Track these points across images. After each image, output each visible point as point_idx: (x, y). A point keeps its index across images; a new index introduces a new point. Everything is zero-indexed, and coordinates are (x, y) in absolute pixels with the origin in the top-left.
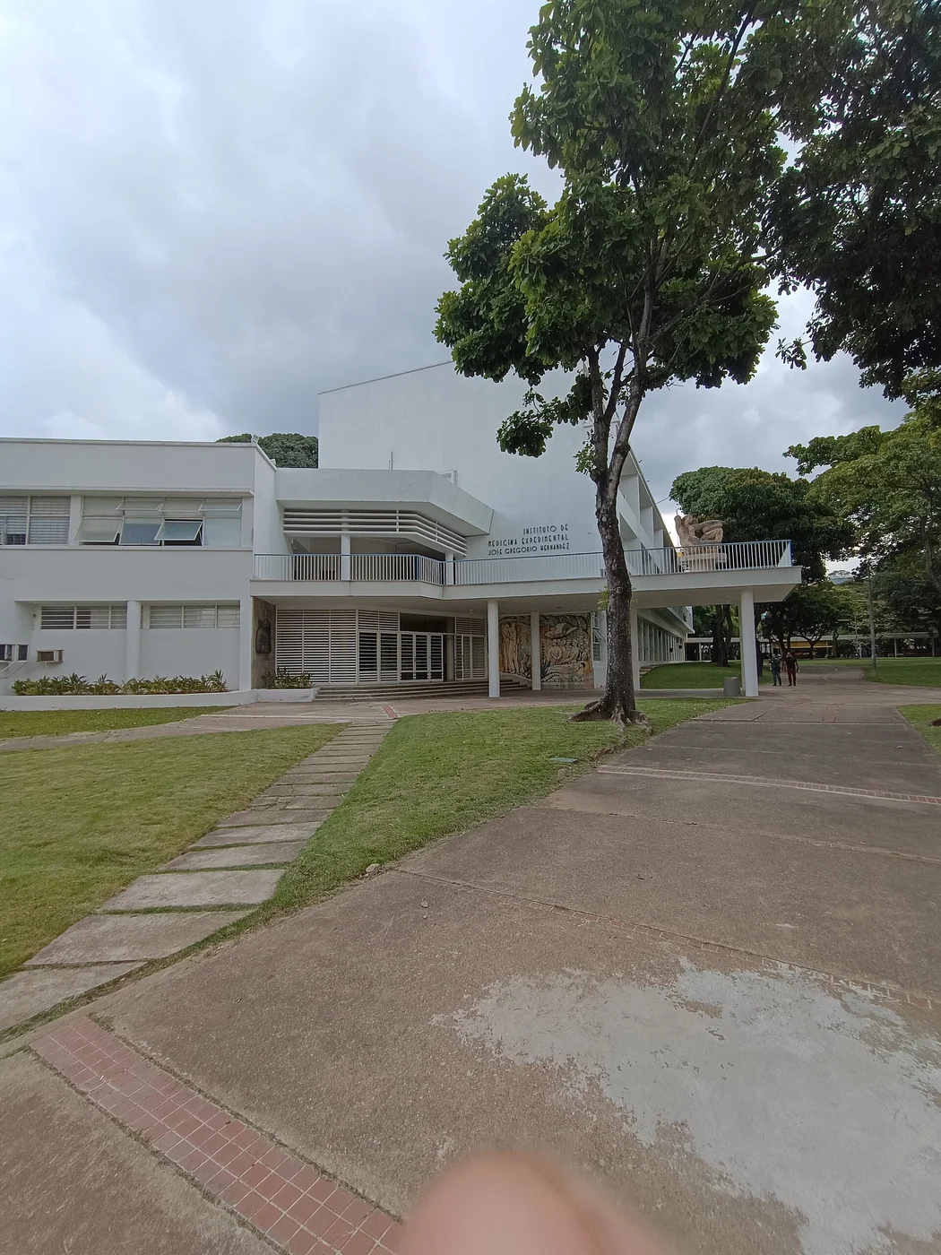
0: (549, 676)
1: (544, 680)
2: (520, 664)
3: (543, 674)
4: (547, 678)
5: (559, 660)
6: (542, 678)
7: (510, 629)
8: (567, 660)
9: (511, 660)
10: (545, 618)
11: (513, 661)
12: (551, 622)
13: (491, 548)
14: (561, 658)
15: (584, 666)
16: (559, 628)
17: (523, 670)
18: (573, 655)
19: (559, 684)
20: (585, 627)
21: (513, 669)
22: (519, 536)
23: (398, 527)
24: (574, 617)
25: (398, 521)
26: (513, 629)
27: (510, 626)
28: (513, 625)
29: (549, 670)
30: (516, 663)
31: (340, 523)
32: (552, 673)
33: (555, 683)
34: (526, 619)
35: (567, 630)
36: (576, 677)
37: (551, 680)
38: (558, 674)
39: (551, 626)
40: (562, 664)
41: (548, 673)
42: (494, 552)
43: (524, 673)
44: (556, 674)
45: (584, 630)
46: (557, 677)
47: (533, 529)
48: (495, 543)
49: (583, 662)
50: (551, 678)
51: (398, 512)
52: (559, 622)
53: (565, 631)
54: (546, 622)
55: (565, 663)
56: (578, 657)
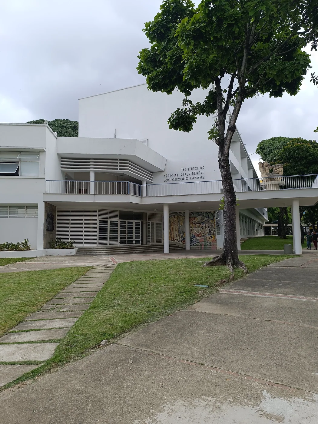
0: (194, 243)
1: (192, 244)
2: (179, 236)
5: (199, 234)
6: (190, 243)
7: (174, 219)
8: (203, 235)
9: (175, 235)
10: (192, 213)
11: (176, 235)
12: (195, 216)
13: (166, 178)
14: (200, 233)
15: (212, 238)
16: (199, 218)
17: (181, 239)
18: (206, 232)
19: (199, 246)
20: (212, 218)
21: (176, 239)
22: (179, 172)
23: (118, 167)
24: (207, 213)
25: (118, 164)
26: (176, 219)
27: (175, 217)
28: (176, 217)
29: (194, 239)
30: (178, 236)
31: (89, 165)
32: (195, 241)
33: (197, 246)
34: (182, 214)
35: (203, 219)
36: (208, 243)
37: (195, 244)
38: (199, 242)
39: (195, 218)
40: (201, 237)
41: (193, 241)
42: (167, 180)
43: (181, 241)
44: (198, 242)
45: (212, 219)
46: (198, 243)
47: (186, 169)
48: (167, 176)
49: (211, 235)
50: (195, 243)
51: (118, 159)
52: (199, 216)
53: (202, 220)
54: (192, 215)
55: (202, 236)
56: (209, 233)
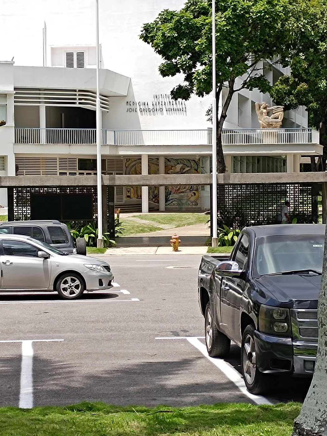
0: (170, 202)
1: (167, 204)
3: (167, 200)
4: (169, 202)
5: (178, 190)
6: (165, 202)
8: (183, 190)
10: (168, 160)
12: (172, 163)
13: (128, 107)
15: (195, 194)
16: (179, 167)
17: (151, 197)
18: (187, 187)
19: (177, 207)
20: (196, 167)
22: (150, 100)
23: (78, 101)
24: (188, 160)
25: (78, 97)
29: (171, 197)
31: (39, 98)
32: (172, 199)
33: (174, 206)
34: (154, 161)
35: (184, 169)
36: (189, 202)
37: (172, 204)
38: (177, 200)
39: (172, 166)
40: (180, 193)
41: (169, 199)
42: (131, 110)
43: (152, 199)
44: (175, 200)
45: (195, 170)
46: (176, 202)
47: (160, 96)
48: (131, 103)
49: (194, 192)
50: (172, 202)
51: (77, 91)
52: (178, 164)
53: (182, 170)
54: (169, 163)
55: (182, 192)
56: (191, 188)
